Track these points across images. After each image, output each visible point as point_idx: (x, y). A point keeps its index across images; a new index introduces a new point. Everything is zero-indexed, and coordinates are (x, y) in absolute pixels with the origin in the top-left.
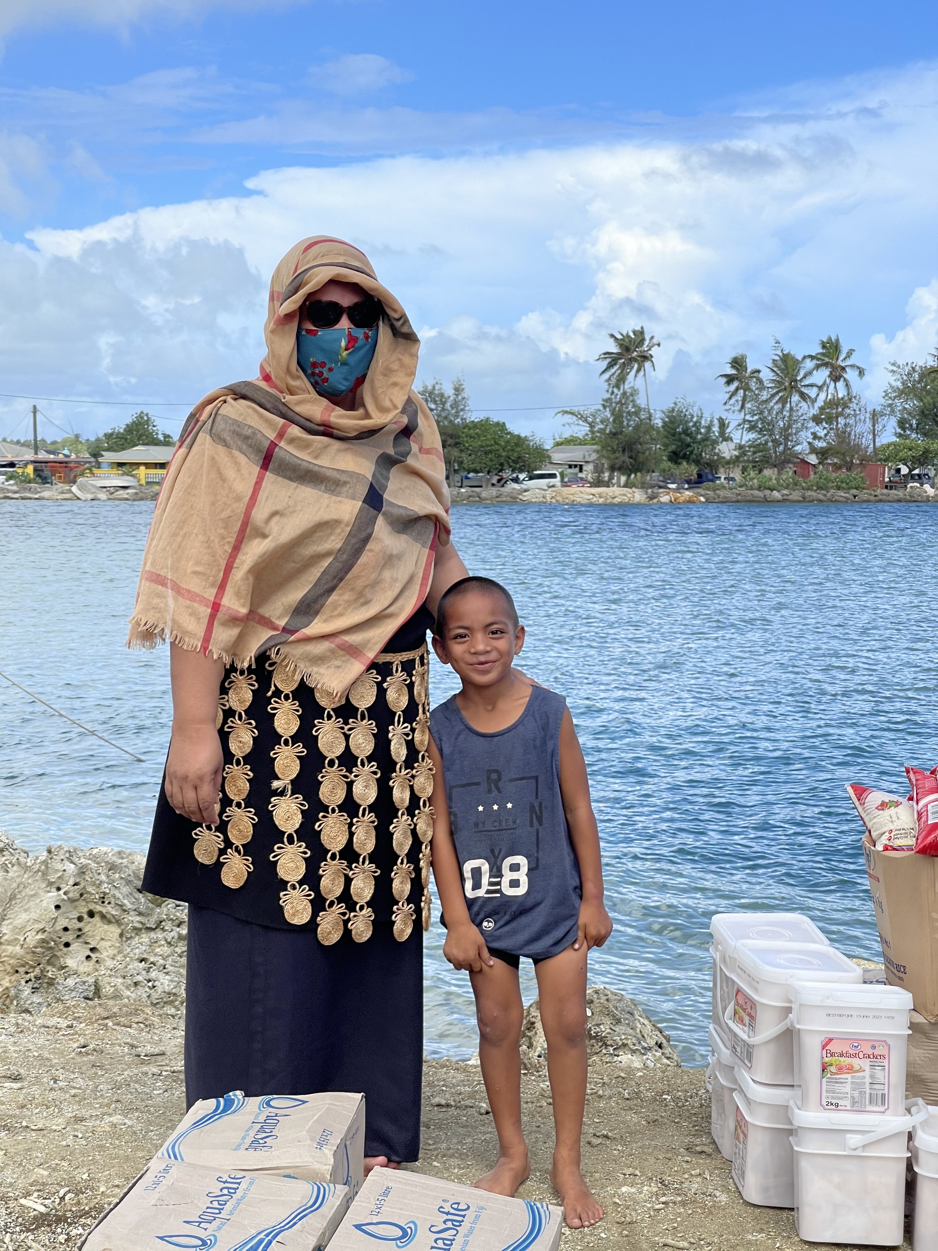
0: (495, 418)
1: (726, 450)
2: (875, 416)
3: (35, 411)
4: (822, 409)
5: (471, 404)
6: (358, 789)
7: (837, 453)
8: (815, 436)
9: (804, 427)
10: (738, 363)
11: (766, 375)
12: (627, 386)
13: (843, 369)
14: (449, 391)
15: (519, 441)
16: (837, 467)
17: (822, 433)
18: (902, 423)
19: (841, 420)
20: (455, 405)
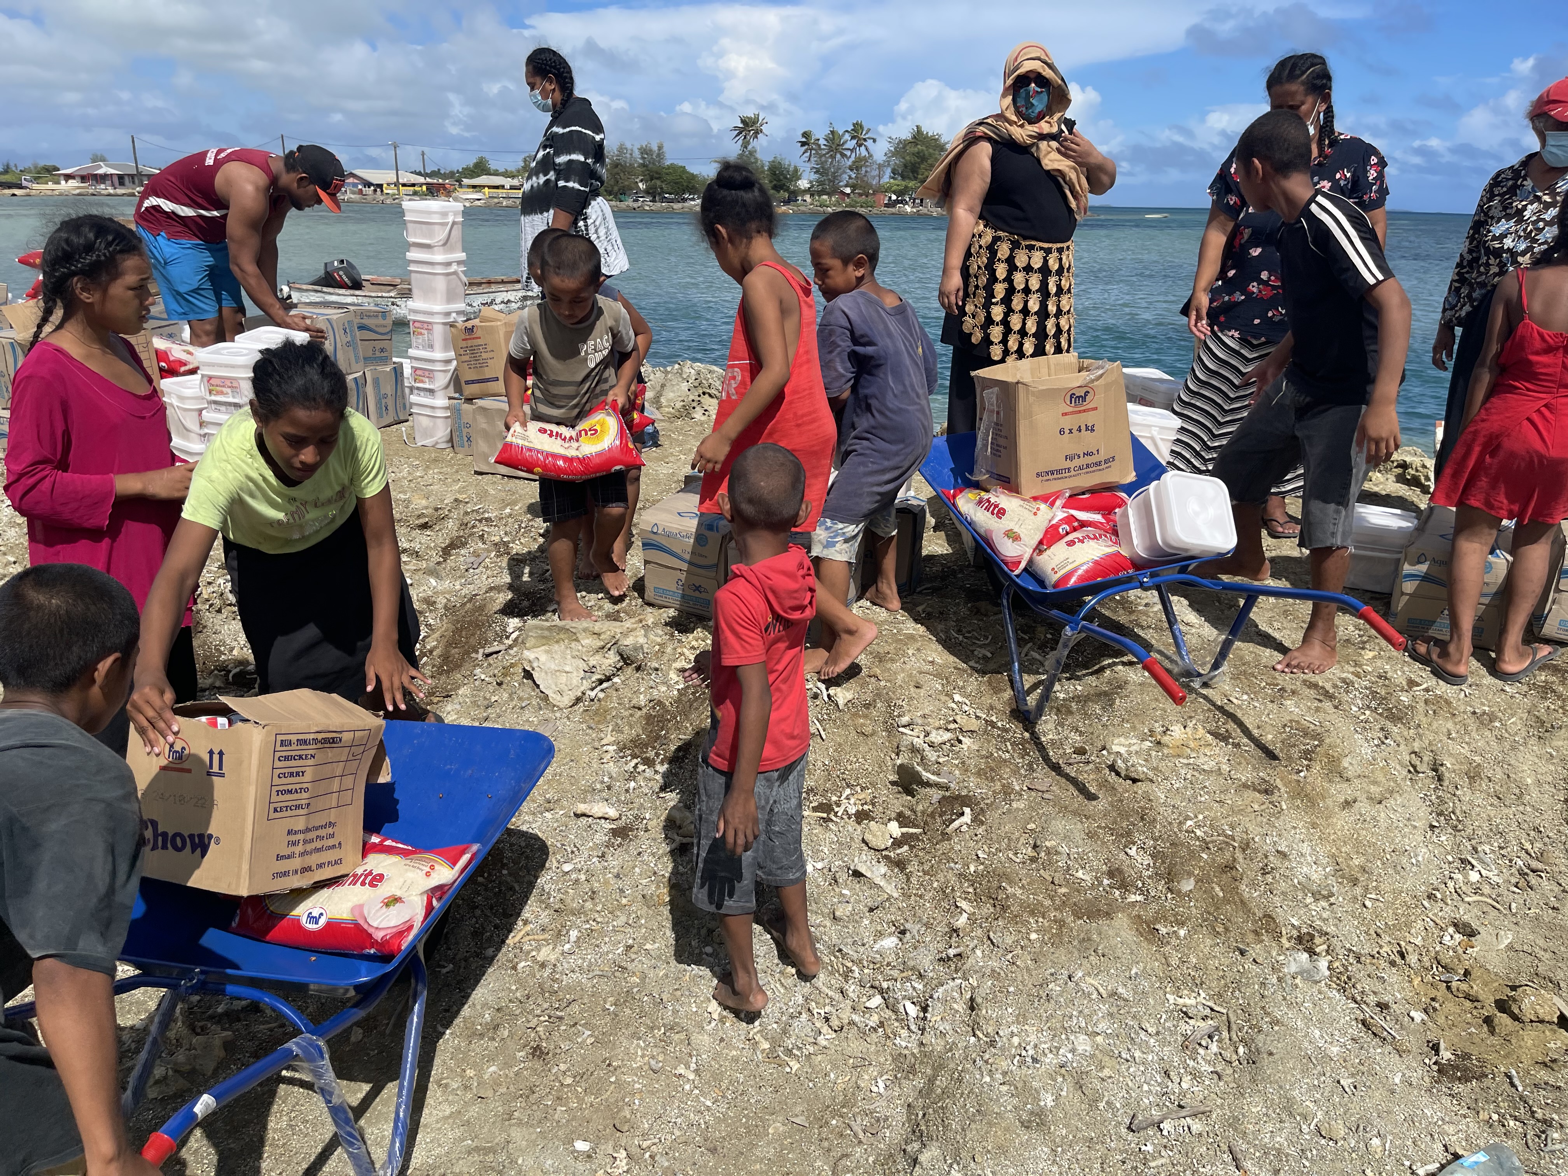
0: (681, 164)
1: (803, 184)
2: (880, 166)
3: (423, 154)
4: (854, 162)
5: (667, 156)
6: (1030, 304)
7: (861, 187)
8: (850, 178)
9: (844, 172)
10: (806, 135)
11: (822, 142)
12: (750, 147)
13: (865, 140)
14: (655, 148)
15: (693, 177)
16: (860, 195)
17: (853, 176)
18: (894, 172)
19: (864, 169)
20: (659, 155)
